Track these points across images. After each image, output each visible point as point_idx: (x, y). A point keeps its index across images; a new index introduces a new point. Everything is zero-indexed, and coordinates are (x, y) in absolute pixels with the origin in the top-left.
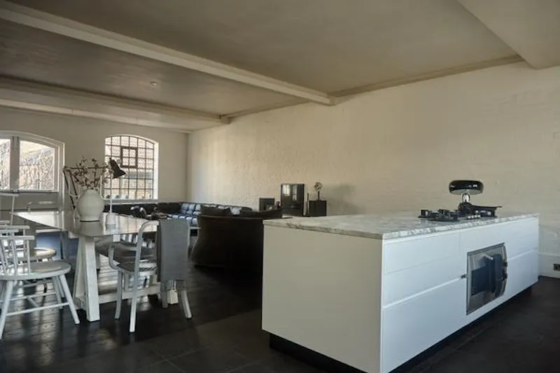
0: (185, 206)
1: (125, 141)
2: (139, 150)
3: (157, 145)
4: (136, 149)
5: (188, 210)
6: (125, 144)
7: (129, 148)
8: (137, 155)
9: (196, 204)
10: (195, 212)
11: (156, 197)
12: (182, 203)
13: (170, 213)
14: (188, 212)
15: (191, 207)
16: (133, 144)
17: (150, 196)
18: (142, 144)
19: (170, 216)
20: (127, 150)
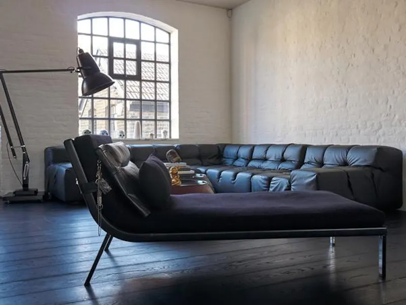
0: (232, 151)
1: (117, 28)
2: (143, 44)
3: (175, 33)
4: (138, 43)
5: (237, 158)
6: (117, 32)
7: (124, 41)
8: (139, 53)
9: (254, 147)
10: (252, 164)
11: (175, 135)
12: (225, 145)
13: (202, 165)
14: (237, 163)
15: (244, 152)
16: (132, 34)
17: (165, 132)
18: (148, 32)
19: (202, 170)
20: (122, 45)
